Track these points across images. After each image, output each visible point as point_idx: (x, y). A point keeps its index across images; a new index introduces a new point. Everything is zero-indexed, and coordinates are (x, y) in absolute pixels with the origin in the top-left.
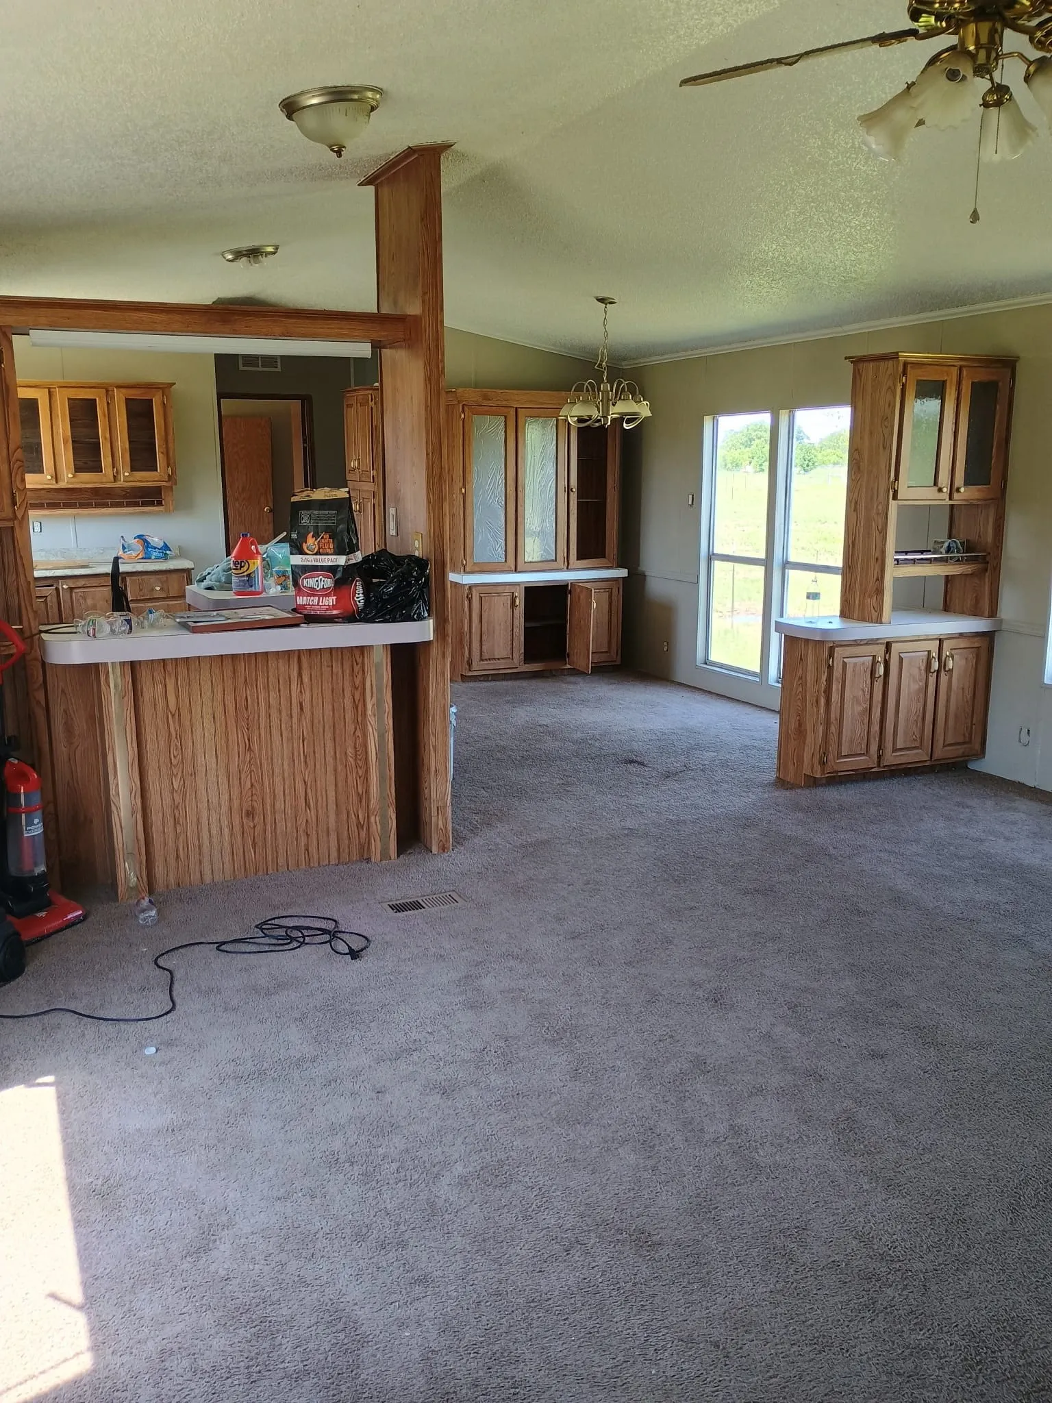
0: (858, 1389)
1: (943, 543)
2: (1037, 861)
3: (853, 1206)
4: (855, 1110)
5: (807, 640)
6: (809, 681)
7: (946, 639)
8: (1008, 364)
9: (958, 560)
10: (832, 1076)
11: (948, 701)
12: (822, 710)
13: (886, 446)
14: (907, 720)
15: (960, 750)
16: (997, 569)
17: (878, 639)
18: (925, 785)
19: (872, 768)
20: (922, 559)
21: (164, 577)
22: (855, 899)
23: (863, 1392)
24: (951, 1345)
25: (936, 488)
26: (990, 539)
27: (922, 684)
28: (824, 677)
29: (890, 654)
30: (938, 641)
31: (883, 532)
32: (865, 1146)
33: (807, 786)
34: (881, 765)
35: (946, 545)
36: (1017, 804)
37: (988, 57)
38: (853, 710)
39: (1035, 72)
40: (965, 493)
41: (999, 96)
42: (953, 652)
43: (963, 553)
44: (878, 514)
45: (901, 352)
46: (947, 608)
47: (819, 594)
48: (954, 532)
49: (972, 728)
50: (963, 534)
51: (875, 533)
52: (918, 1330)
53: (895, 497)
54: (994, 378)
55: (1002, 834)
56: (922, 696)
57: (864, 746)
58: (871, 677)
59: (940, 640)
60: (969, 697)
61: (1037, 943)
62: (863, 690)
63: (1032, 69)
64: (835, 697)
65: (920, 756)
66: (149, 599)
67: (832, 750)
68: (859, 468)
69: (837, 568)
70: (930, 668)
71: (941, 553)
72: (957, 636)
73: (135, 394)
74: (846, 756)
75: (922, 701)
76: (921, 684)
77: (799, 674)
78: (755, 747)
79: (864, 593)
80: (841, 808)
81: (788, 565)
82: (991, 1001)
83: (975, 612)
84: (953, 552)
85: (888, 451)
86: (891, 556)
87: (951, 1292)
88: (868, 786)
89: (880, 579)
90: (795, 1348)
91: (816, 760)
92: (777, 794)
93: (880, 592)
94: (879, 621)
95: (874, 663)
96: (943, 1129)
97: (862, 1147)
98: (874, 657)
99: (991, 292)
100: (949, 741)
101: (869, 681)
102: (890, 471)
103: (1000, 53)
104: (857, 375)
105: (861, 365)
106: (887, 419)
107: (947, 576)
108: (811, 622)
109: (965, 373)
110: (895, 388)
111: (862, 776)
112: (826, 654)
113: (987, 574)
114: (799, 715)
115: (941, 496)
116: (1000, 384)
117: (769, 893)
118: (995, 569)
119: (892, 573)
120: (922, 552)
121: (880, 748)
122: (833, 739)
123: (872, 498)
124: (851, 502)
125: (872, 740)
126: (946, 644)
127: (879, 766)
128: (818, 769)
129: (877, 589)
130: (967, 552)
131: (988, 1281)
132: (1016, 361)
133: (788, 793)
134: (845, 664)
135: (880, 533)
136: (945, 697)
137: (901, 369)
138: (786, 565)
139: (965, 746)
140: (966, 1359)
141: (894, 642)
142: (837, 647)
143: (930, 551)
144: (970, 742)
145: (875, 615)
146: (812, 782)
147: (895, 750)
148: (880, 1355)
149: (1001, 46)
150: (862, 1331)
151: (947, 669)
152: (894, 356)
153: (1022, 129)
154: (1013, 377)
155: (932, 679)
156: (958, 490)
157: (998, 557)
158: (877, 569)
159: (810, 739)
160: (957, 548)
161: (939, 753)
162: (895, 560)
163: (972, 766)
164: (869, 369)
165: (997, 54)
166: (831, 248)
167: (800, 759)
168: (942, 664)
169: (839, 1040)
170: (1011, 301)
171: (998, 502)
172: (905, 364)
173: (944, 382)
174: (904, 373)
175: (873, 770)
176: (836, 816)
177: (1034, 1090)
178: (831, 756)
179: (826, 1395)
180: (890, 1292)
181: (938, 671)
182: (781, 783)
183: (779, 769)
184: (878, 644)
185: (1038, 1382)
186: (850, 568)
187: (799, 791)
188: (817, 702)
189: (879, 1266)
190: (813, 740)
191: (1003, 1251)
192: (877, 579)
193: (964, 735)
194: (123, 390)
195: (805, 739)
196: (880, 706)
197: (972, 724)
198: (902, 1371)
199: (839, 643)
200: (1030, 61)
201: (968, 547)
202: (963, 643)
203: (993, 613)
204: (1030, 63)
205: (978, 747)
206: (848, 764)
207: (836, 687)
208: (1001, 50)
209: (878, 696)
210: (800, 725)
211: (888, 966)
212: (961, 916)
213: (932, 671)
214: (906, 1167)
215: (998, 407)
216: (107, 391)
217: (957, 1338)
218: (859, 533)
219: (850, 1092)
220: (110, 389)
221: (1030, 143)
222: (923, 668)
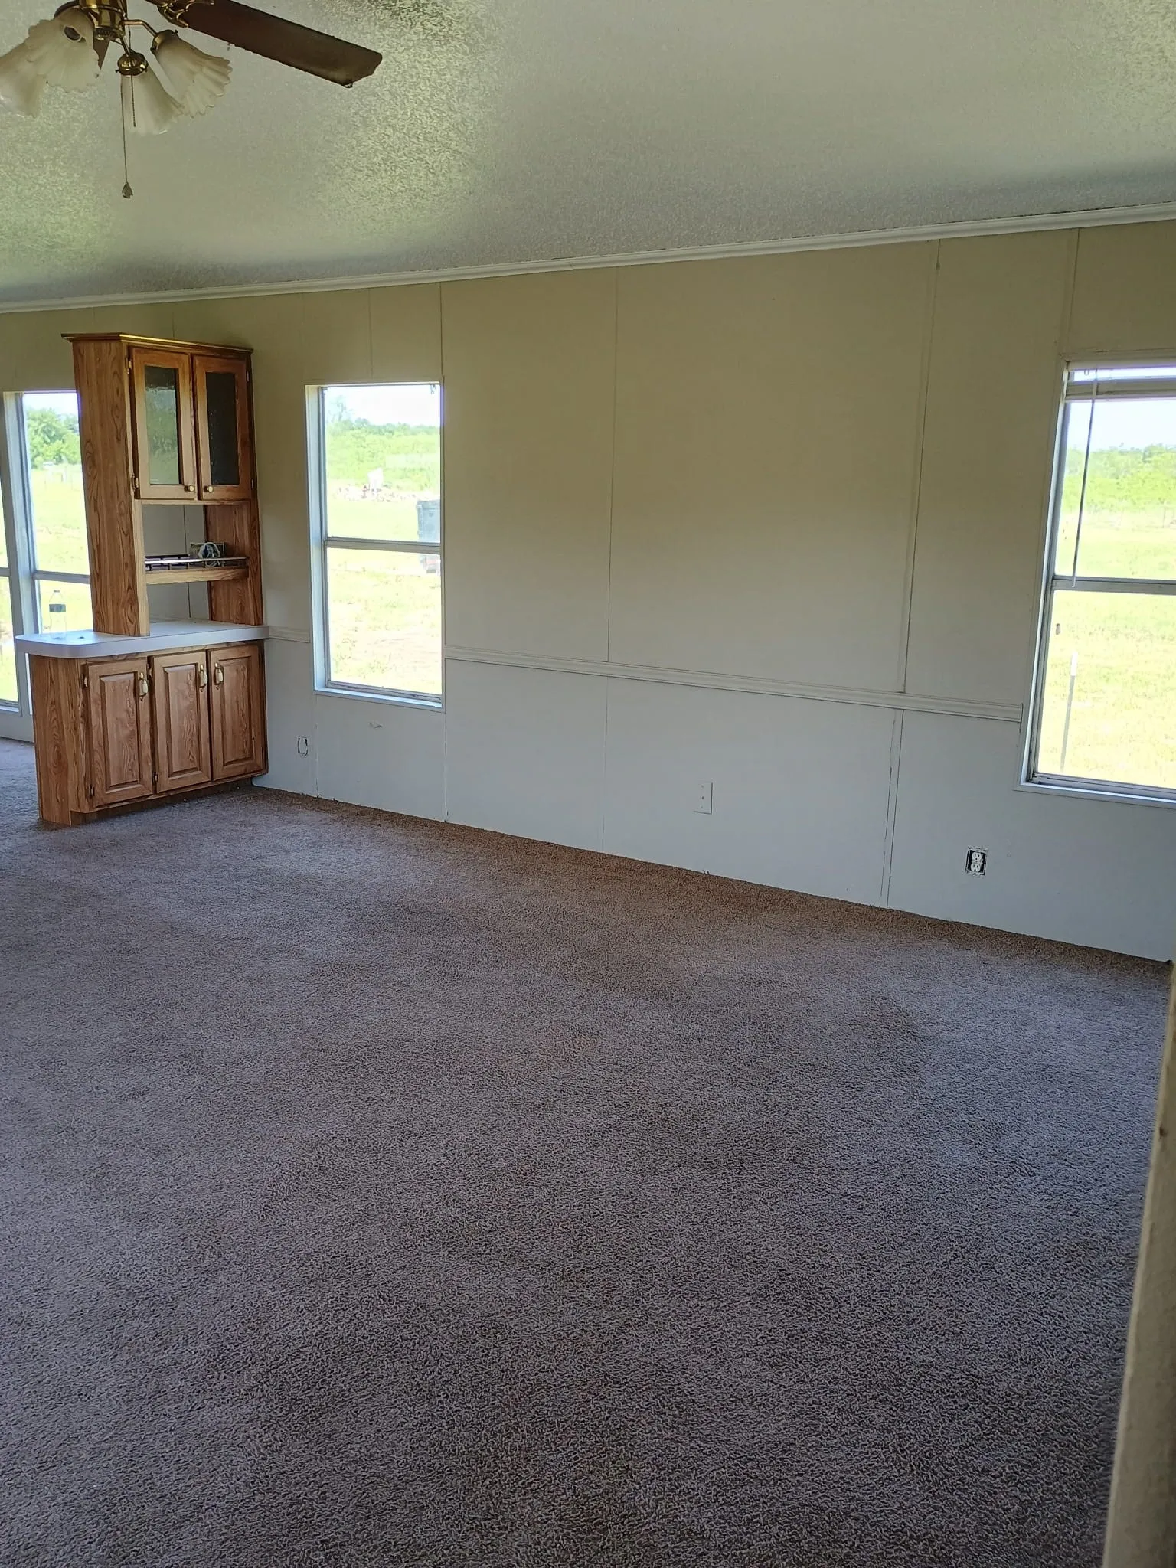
0: (96, 1427)
1: (200, 546)
2: (314, 870)
3: (101, 1251)
4: (110, 1154)
5: (56, 659)
6: (63, 703)
7: (213, 650)
8: (241, 356)
9: (217, 565)
10: (87, 1126)
11: (223, 716)
12: (82, 736)
13: (120, 437)
14: (180, 741)
15: (240, 768)
16: (258, 573)
17: (137, 654)
18: (208, 808)
19: (148, 796)
20: (180, 564)
22: (124, 938)
23: (101, 1429)
24: (195, 1353)
25: (182, 487)
26: (247, 542)
27: (193, 699)
28: (80, 700)
29: (153, 669)
30: (204, 653)
31: (129, 533)
32: (118, 1188)
33: (76, 824)
34: (158, 792)
35: (202, 549)
36: (301, 815)
37: (113, 20)
38: (118, 734)
39: (162, 44)
40: (215, 493)
41: (133, 64)
42: (222, 663)
43: (222, 557)
44: (121, 515)
45: (121, 333)
46: (214, 617)
47: (64, 606)
48: (210, 534)
49: (251, 743)
50: (221, 536)
51: (119, 534)
52: (163, 1350)
53: (137, 496)
54: (229, 369)
55: (282, 848)
56: (194, 712)
57: (136, 773)
58: (135, 696)
59: (207, 651)
60: (244, 711)
61: (308, 949)
62: (128, 712)
63: (158, 40)
64: (96, 720)
65: (200, 777)
67: (99, 782)
68: (94, 462)
69: (84, 576)
70: (200, 683)
71: (198, 558)
72: (224, 646)
74: (115, 786)
75: (194, 717)
76: (191, 700)
77: (51, 699)
78: (14, 788)
79: (116, 602)
80: (114, 844)
81: (37, 575)
82: (259, 1014)
83: (242, 620)
84: (210, 557)
85: (123, 441)
86: (141, 562)
87: (198, 1303)
88: (147, 816)
89: (132, 587)
90: (28, 1411)
91: (82, 792)
92: (40, 836)
93: (133, 601)
94: (136, 633)
95: (137, 681)
96: (202, 1150)
97: (115, 1189)
98: (135, 673)
99: (215, 275)
100: (229, 758)
101: (133, 701)
102: (128, 467)
103: (125, 19)
104: (77, 355)
105: (81, 345)
106: (119, 409)
107: (209, 582)
108: (58, 638)
109: (197, 362)
110: (121, 374)
111: (136, 807)
112: (78, 675)
113: (249, 579)
114: (56, 745)
115: (188, 495)
116: (236, 376)
117: (25, 947)
118: (256, 573)
119: (145, 580)
120: (179, 557)
121: (154, 773)
122: (99, 769)
123: (112, 497)
124: (90, 501)
125: (143, 764)
126: (213, 655)
127: (155, 793)
128: (85, 803)
129: (130, 599)
130: (226, 556)
131: (236, 1282)
132: (250, 353)
133: (53, 835)
134: (102, 684)
135: (126, 535)
136: (219, 713)
137: (125, 353)
138: (35, 575)
139: (247, 762)
140: (209, 1362)
141: (156, 656)
142: (91, 664)
143: (186, 556)
144: (251, 757)
145: (131, 627)
146: (82, 819)
147: (171, 774)
148: (121, 1387)
149: (126, 12)
150: (104, 1370)
151: (218, 682)
152: (115, 338)
153: (165, 103)
154: (249, 370)
155: (203, 693)
156: (206, 489)
157: (258, 562)
158: (128, 577)
159: (72, 770)
160: (215, 552)
161: (220, 773)
162: (147, 565)
163: (256, 783)
164: (90, 349)
165: (122, 18)
166: (23, 206)
167: (64, 795)
168: (212, 678)
169: (97, 1088)
170: (238, 288)
171: (251, 500)
172: (130, 348)
173: (176, 371)
174: (130, 357)
175: (149, 798)
176: (108, 853)
177: (294, 1090)
178: (98, 789)
179: (60, 1445)
180: (135, 1323)
181: (209, 685)
182: (45, 824)
183: (41, 809)
184: (137, 659)
185: (277, 1359)
186: (98, 575)
187: (66, 831)
188: (75, 729)
189: (125, 1300)
190: (76, 773)
191: (253, 1249)
192: (129, 588)
193: (244, 751)
195: (67, 770)
196: (148, 727)
197: (251, 739)
198: (143, 1395)
199: (93, 660)
200: (156, 33)
201: (227, 550)
202: (231, 654)
203: (259, 621)
204: (156, 35)
205: (259, 761)
206: (119, 795)
207: (94, 709)
208: (126, 16)
209: (145, 716)
210: (60, 757)
211: (156, 1001)
212: (235, 936)
213: (202, 685)
214: (161, 1196)
215: (237, 401)
217: (202, 1344)
218: (104, 538)
219: (105, 1137)
221: (174, 120)
222: (191, 682)
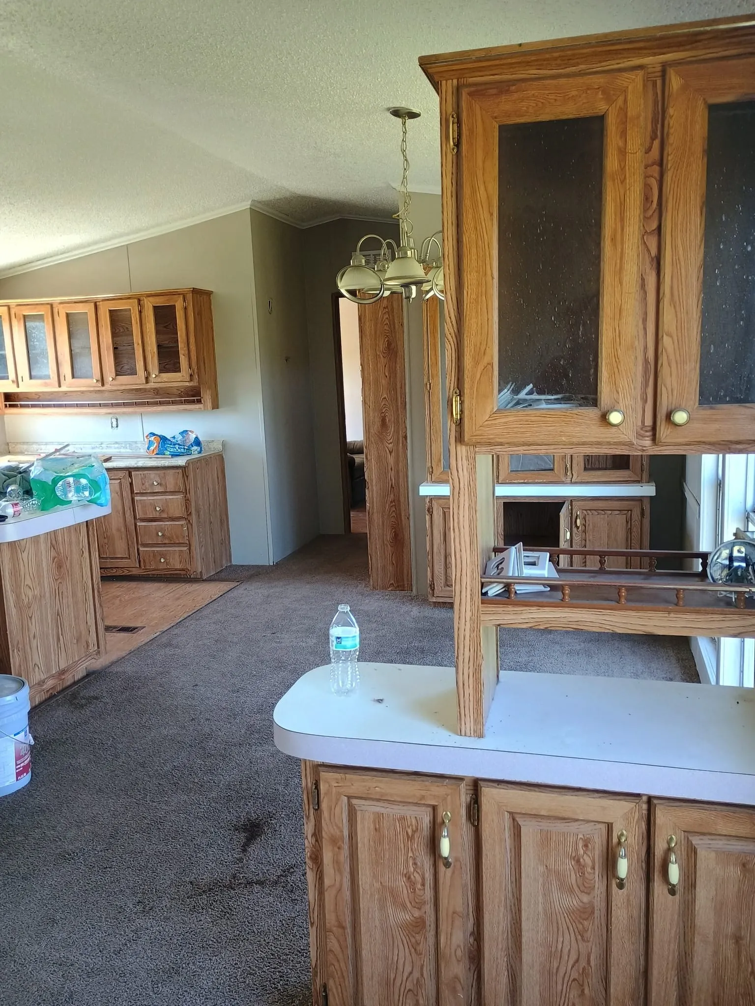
21: (161, 472)
38: (386, 916)
62: (411, 881)
66: (150, 493)
73: (160, 302)
194: (151, 299)
216: (139, 300)
220: (142, 299)
